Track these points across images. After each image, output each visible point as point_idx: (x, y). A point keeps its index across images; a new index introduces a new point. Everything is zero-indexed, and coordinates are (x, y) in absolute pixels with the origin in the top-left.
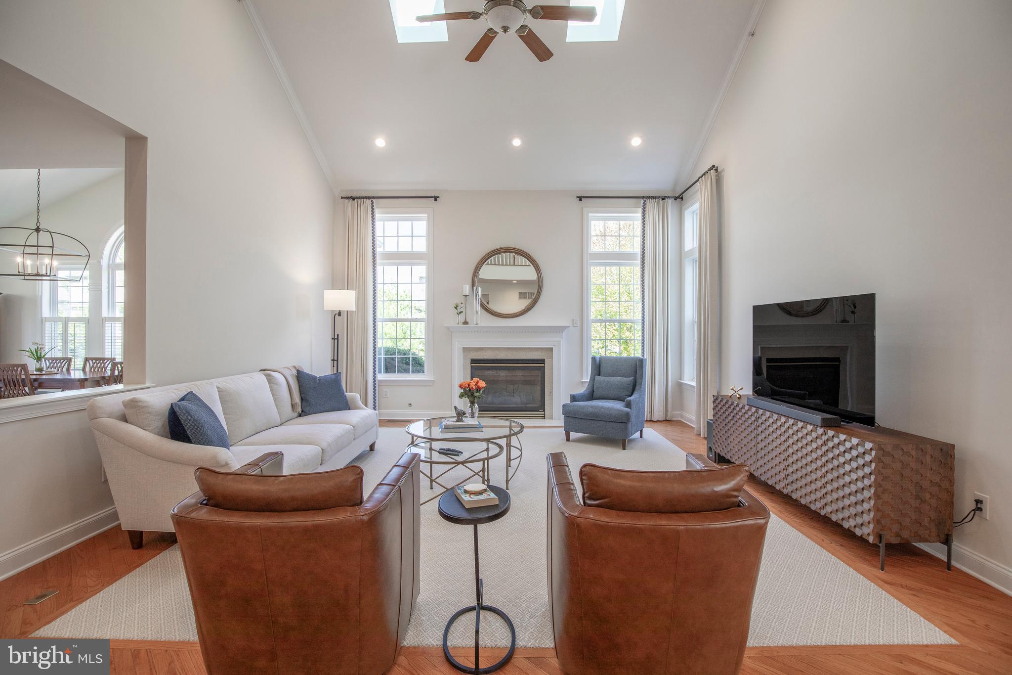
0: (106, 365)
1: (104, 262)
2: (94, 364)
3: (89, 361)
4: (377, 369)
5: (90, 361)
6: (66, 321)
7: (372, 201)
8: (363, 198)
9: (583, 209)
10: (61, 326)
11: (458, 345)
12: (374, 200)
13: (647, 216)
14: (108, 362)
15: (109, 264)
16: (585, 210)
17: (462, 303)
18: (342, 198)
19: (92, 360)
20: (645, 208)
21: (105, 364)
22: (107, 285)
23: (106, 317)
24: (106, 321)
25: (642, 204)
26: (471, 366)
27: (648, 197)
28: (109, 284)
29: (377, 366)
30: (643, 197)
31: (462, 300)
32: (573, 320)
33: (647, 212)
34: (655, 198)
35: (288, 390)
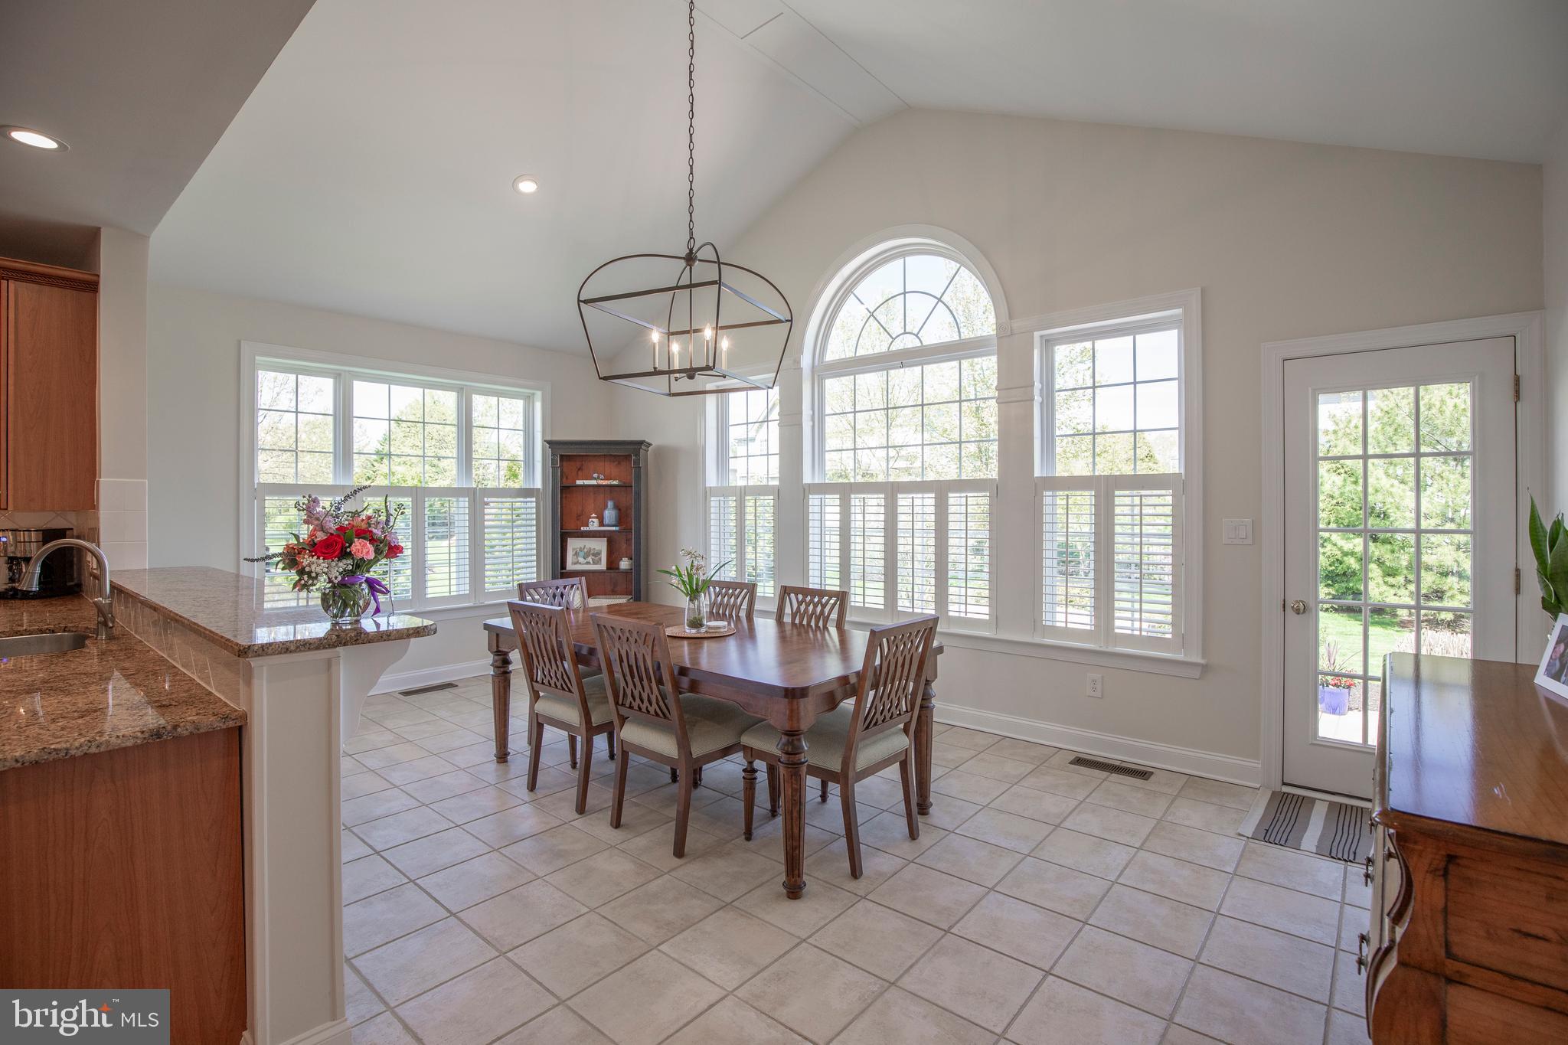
0: (827, 610)
1: (806, 361)
2: (800, 603)
3: (789, 595)
5: (792, 595)
6: (742, 493)
10: (734, 504)
14: (832, 602)
15: (813, 367)
19: (796, 595)
21: (824, 606)
22: (811, 413)
23: (809, 484)
24: (810, 493)
28: (813, 409)
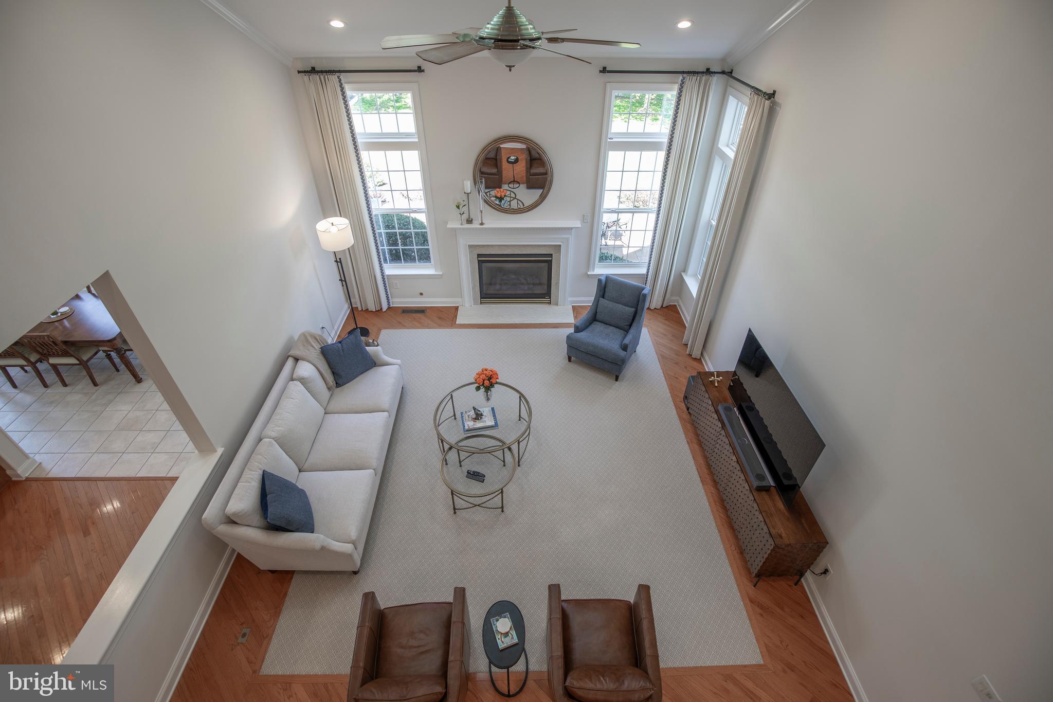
4: (382, 260)
7: (338, 77)
8: (326, 72)
9: (606, 85)
11: (463, 243)
12: (342, 76)
13: (683, 98)
16: (608, 85)
17: (464, 201)
18: (299, 72)
20: (682, 87)
25: (680, 82)
26: (478, 260)
27: (689, 73)
29: (381, 257)
30: (683, 72)
31: (465, 198)
32: (584, 215)
33: (683, 94)
34: (698, 73)
35: (321, 376)
